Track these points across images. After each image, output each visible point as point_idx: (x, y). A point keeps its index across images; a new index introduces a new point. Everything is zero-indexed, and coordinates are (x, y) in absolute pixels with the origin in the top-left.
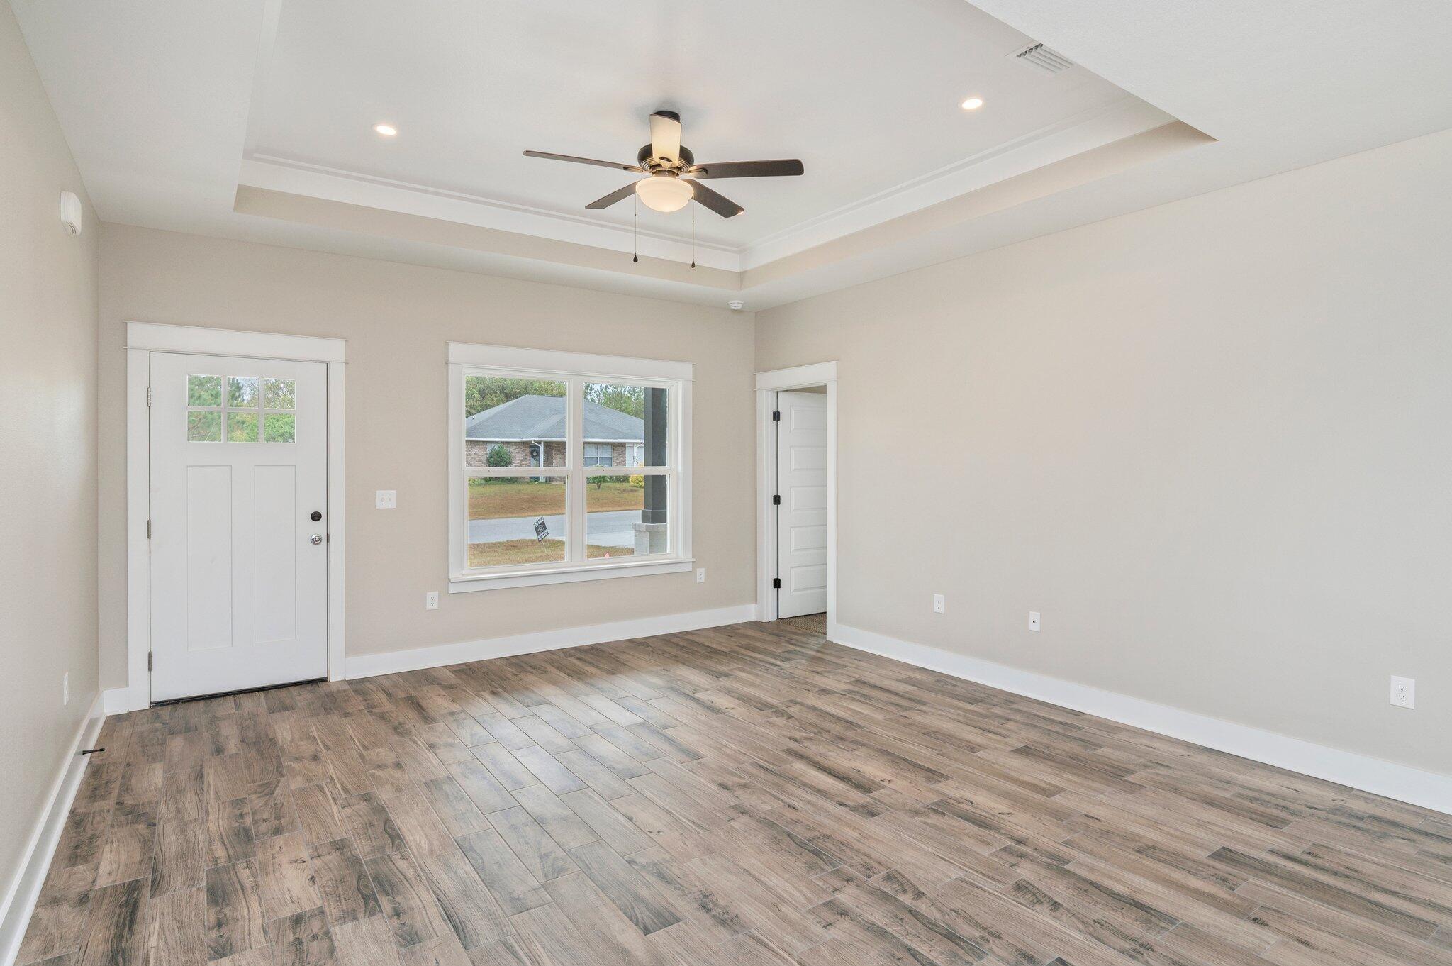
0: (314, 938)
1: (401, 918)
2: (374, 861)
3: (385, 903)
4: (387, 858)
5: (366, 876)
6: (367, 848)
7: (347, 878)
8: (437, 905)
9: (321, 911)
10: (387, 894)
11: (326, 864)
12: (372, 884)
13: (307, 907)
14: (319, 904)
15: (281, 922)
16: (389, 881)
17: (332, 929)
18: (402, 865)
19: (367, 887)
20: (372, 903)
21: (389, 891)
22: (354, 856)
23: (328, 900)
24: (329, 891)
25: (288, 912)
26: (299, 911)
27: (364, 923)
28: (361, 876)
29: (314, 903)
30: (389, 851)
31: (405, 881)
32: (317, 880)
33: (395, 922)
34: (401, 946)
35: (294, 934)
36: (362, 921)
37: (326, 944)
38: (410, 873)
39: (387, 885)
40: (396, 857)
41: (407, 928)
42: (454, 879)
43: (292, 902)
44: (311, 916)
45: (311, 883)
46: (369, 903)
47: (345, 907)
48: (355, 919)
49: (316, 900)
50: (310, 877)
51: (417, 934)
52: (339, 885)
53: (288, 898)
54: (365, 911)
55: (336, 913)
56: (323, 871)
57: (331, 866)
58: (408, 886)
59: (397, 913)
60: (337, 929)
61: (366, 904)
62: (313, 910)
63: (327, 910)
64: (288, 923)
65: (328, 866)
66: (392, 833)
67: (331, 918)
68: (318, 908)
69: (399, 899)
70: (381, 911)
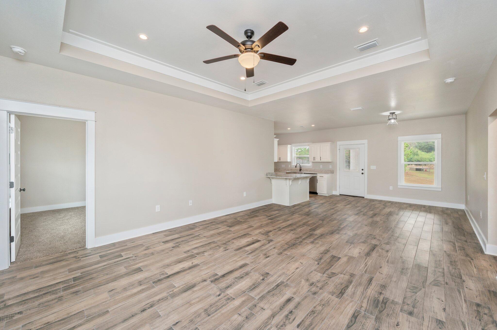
0: (408, 305)
1: (381, 292)
2: (371, 313)
3: (381, 299)
4: (366, 311)
5: (379, 310)
6: (368, 321)
7: (386, 315)
8: (369, 288)
9: (401, 310)
10: (378, 300)
11: (389, 327)
12: (379, 306)
13: (405, 315)
14: (401, 313)
15: (417, 317)
16: (374, 303)
17: (402, 303)
18: (364, 305)
19: (382, 307)
20: (385, 301)
21: (377, 300)
22: (376, 322)
23: (397, 312)
24: (395, 315)
25: (413, 319)
26: (409, 316)
27: (391, 298)
28: (380, 312)
29: (402, 315)
30: (363, 313)
31: (370, 299)
32: (396, 323)
33: (383, 292)
34: (387, 287)
35: (414, 310)
36: (392, 299)
37: (405, 300)
38: (366, 301)
39: (376, 303)
40: (363, 309)
41: (382, 289)
42: (357, 290)
43: (410, 321)
44: (406, 311)
45: (399, 323)
46: (385, 302)
47: (394, 306)
48: (393, 300)
49: (401, 315)
50: (398, 327)
51: (381, 286)
52: (390, 314)
53: (410, 324)
54: (389, 300)
55: (397, 306)
56: (392, 325)
57: (387, 325)
58: (370, 297)
59: (381, 293)
60: (400, 302)
61: (386, 302)
62: (404, 313)
63: (399, 309)
64: (414, 315)
65: (389, 326)
66: (354, 319)
67: (400, 306)
68: (402, 312)
69: (377, 296)
70: (384, 297)
